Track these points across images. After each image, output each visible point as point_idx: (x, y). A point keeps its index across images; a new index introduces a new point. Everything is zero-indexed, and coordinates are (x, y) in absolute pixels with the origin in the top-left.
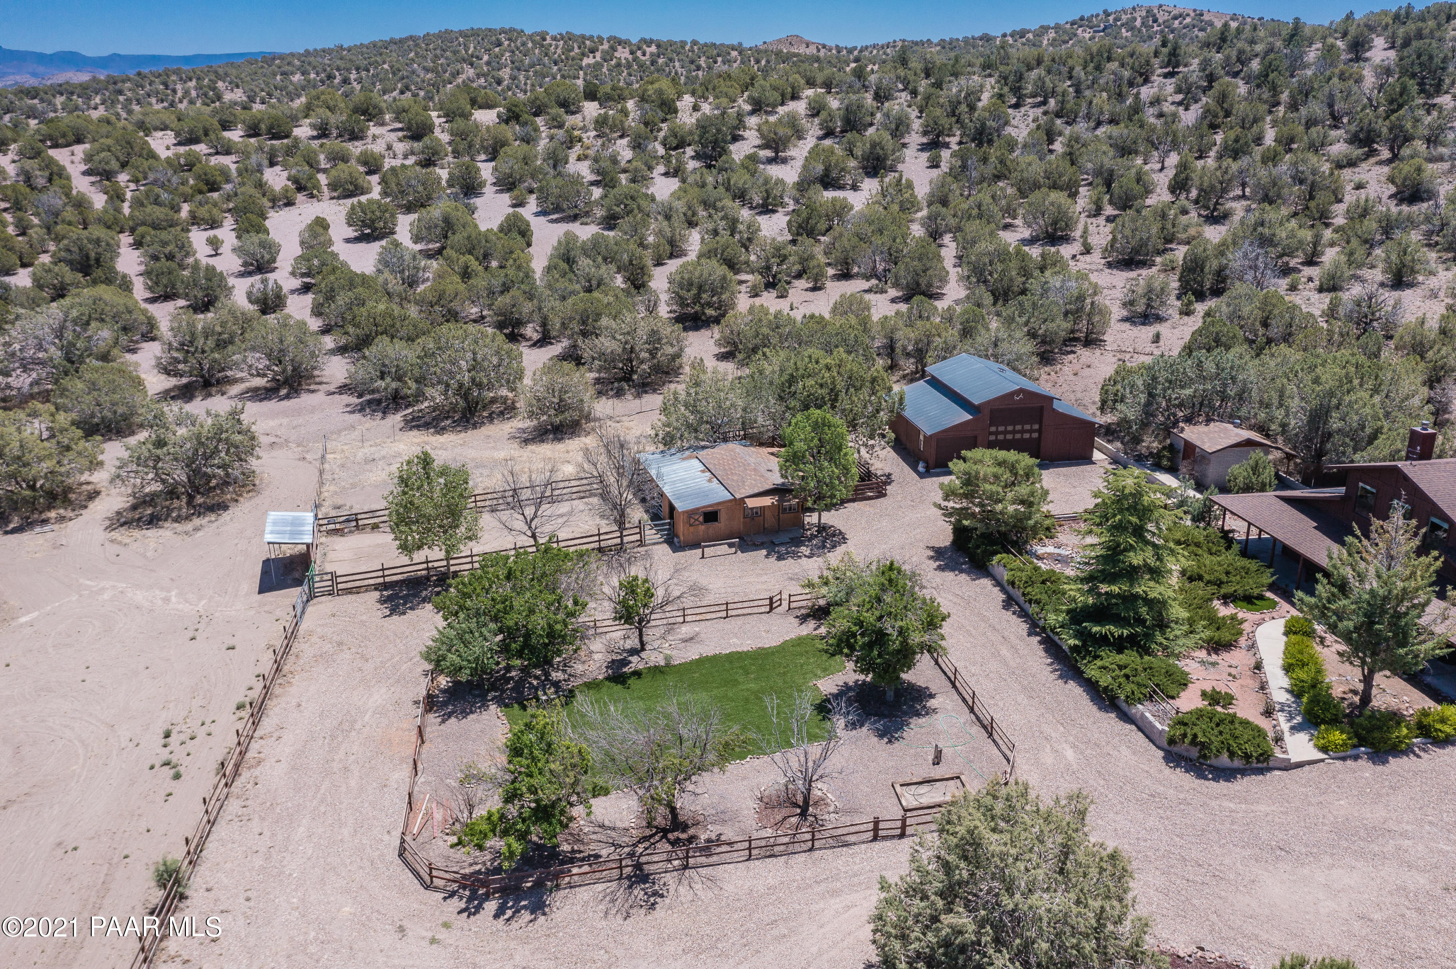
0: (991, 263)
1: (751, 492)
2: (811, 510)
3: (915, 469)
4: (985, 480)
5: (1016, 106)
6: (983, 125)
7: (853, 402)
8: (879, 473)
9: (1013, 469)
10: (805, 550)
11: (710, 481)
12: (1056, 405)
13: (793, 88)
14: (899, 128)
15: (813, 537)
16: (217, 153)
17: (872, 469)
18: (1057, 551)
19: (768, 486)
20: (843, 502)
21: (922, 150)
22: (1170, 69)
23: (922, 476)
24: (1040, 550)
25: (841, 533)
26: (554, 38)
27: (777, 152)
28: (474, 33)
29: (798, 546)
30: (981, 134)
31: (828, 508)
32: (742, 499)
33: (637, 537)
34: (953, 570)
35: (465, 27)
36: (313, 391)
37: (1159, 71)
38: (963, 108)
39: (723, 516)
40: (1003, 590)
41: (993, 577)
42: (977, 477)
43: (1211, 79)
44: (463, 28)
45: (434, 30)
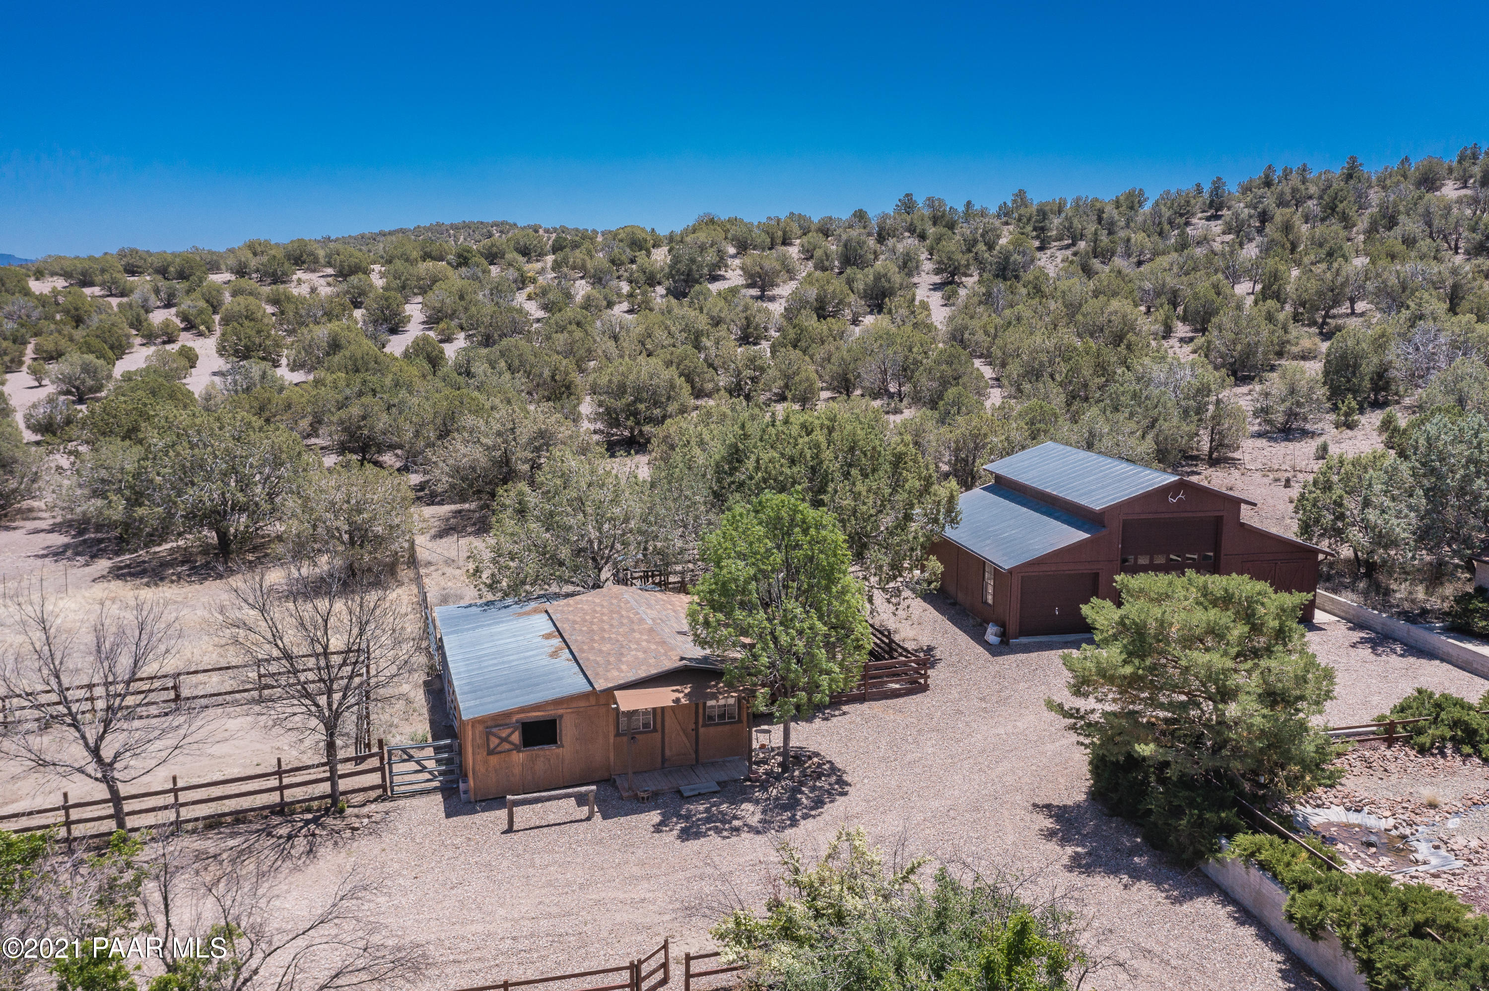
0: (1051, 362)
1: (631, 676)
2: (768, 718)
3: (978, 636)
4: (1189, 641)
5: (1041, 249)
6: (1007, 259)
7: (856, 496)
8: (910, 646)
9: (1248, 615)
10: (750, 813)
11: (554, 654)
12: (1247, 515)
13: (785, 233)
14: (908, 265)
15: (772, 778)
16: (111, 295)
17: (896, 638)
18: (1354, 818)
19: (670, 663)
20: (838, 700)
21: (934, 290)
22: (1212, 211)
23: (995, 651)
24: (1317, 818)
25: (834, 769)
26: (547, 231)
27: (763, 290)
28: (466, 226)
29: (735, 801)
30: (1005, 269)
31: (805, 713)
32: (609, 693)
33: (375, 779)
34: (1113, 871)
35: (457, 220)
36: (15, 529)
37: (1200, 215)
38: (981, 247)
39: (568, 731)
40: (1275, 941)
41: (1227, 897)
42: (1162, 636)
43: (1264, 217)
44: (455, 221)
45: (425, 223)
